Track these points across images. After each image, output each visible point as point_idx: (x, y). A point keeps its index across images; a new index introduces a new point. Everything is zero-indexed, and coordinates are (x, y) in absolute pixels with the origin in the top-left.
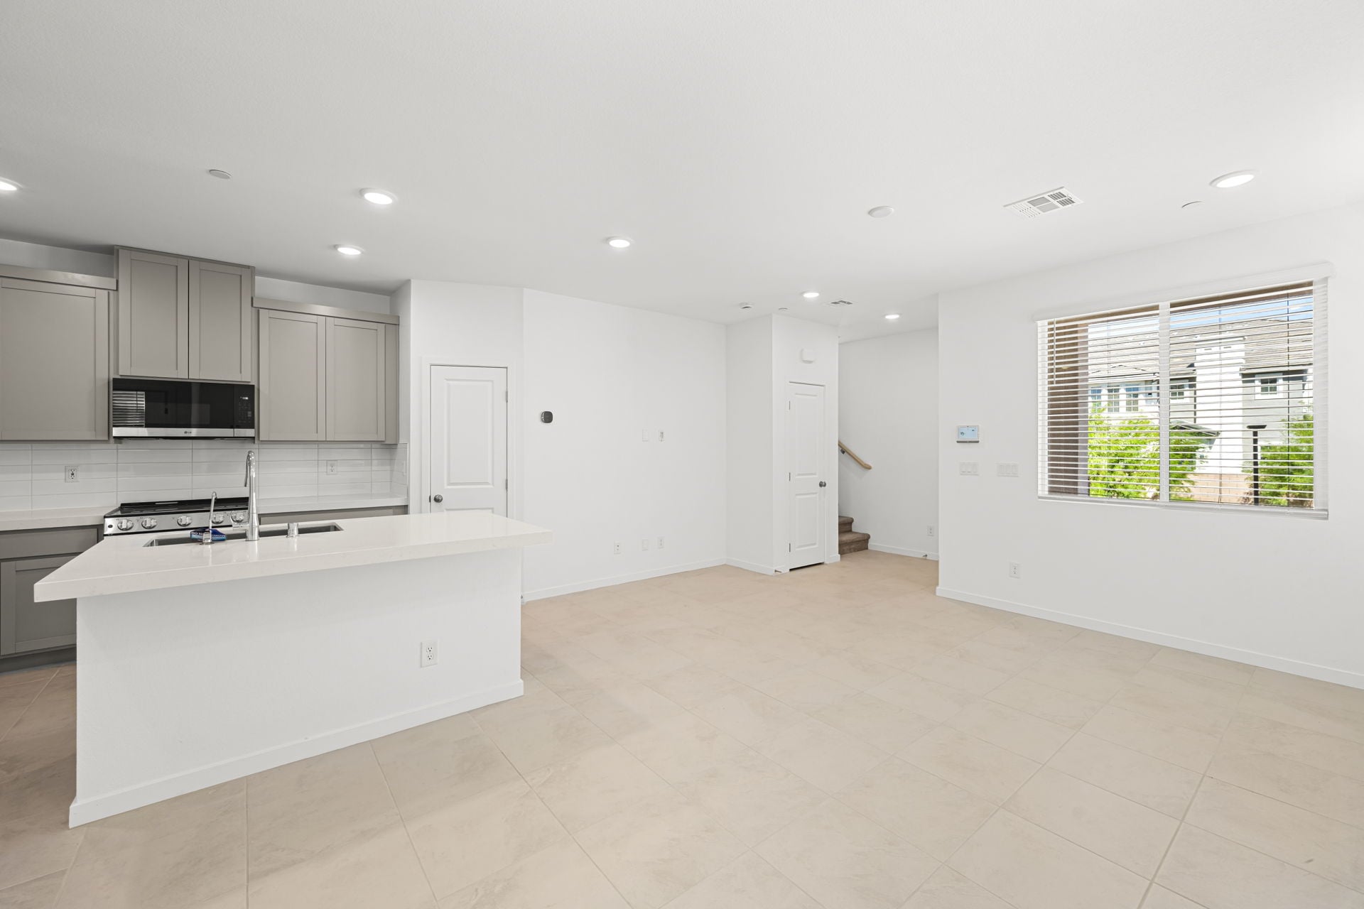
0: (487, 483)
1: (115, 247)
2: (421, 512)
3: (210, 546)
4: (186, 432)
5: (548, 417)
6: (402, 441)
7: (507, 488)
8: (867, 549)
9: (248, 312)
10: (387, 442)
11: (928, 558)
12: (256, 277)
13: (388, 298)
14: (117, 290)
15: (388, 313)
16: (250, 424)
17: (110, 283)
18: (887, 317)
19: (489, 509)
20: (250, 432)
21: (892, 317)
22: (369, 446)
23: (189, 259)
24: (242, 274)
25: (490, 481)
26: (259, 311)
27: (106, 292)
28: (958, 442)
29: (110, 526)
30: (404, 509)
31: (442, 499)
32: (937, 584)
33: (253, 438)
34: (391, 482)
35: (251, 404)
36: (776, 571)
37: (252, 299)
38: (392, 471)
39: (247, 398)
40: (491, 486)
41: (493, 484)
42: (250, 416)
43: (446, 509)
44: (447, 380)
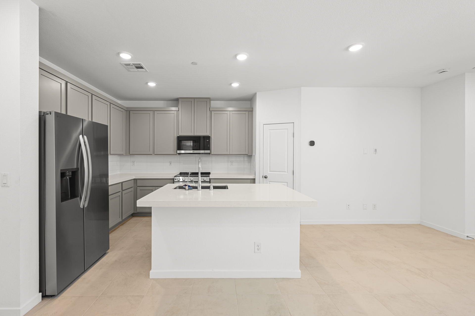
0: (285, 172)
1: (178, 98)
2: (260, 183)
3: (187, 191)
4: (193, 152)
5: (312, 143)
6: (253, 154)
7: (293, 174)
9: (208, 113)
10: (249, 155)
12: (211, 101)
13: (249, 102)
14: (179, 111)
15: (250, 107)
16: (209, 149)
17: (177, 109)
19: (286, 182)
20: (208, 151)
22: (243, 156)
23: (194, 98)
24: (207, 100)
25: (286, 171)
26: (211, 112)
27: (176, 111)
29: (176, 179)
30: (253, 181)
31: (267, 177)
33: (210, 153)
34: (250, 169)
35: (209, 143)
36: (467, 237)
37: (210, 108)
38: (250, 165)
39: (208, 140)
41: (288, 173)
42: (209, 146)
43: (269, 181)
44: (269, 130)
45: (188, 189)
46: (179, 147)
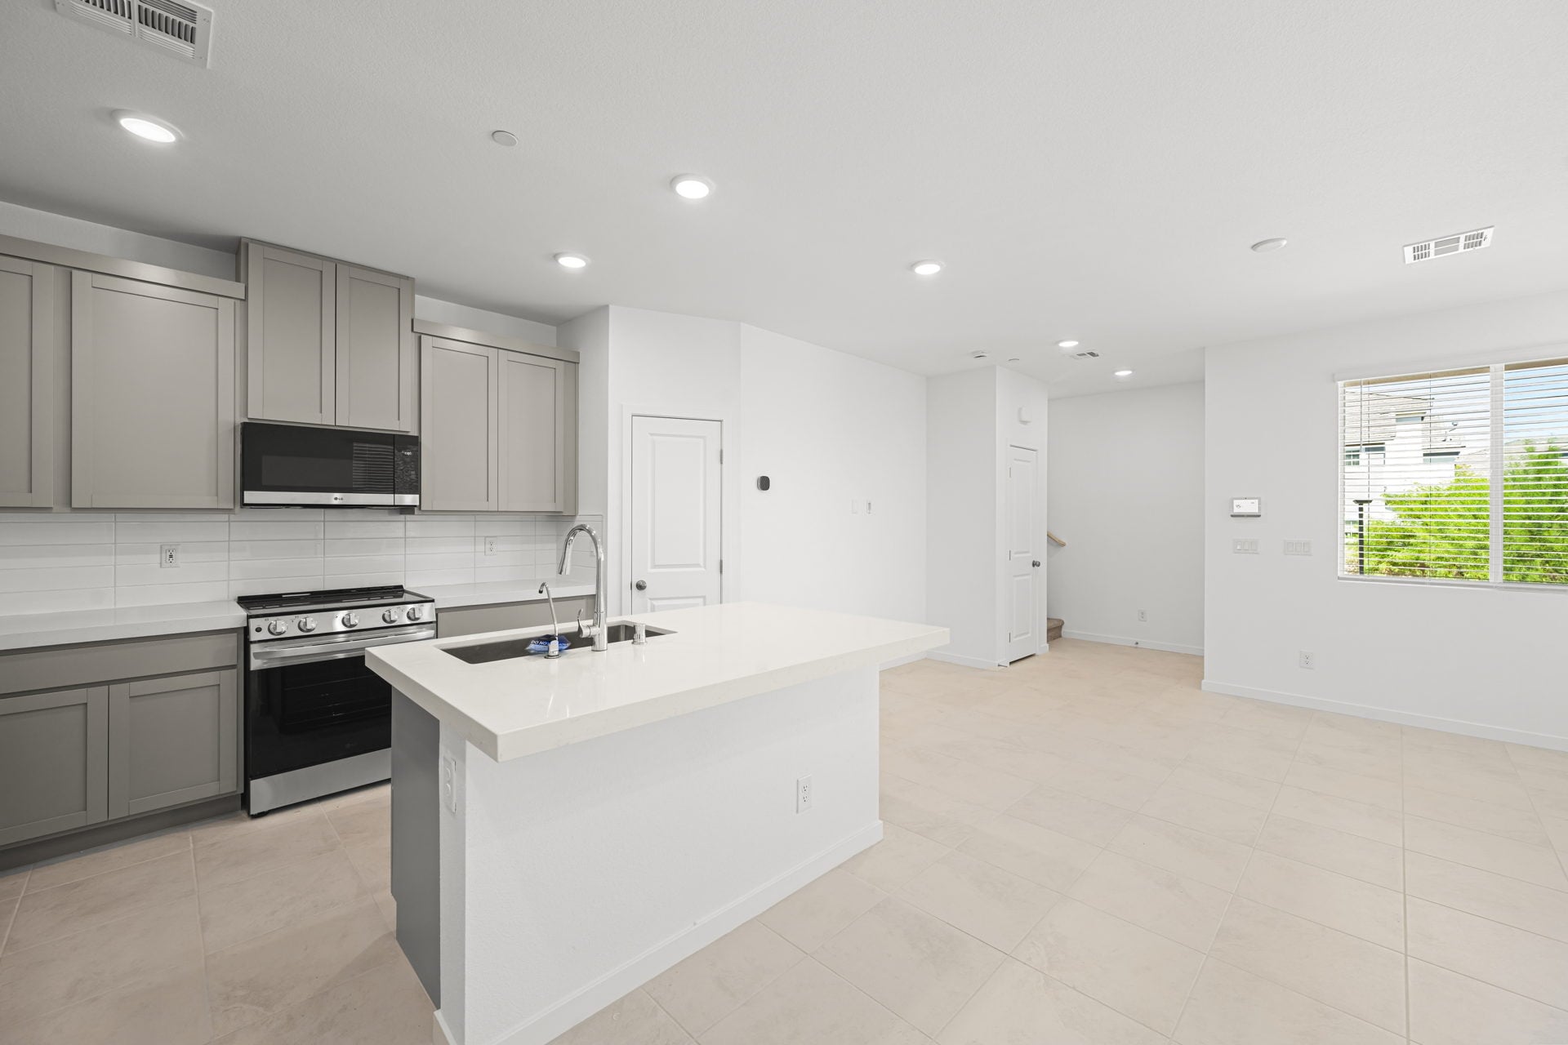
0: (698, 565)
1: (243, 240)
3: (557, 660)
4: (335, 499)
5: (764, 483)
7: (721, 572)
8: (1060, 636)
9: (409, 340)
10: (564, 513)
11: (1139, 646)
12: (417, 296)
14: (246, 300)
16: (415, 488)
17: (237, 289)
18: (1117, 374)
19: (700, 597)
21: (1123, 373)
23: (337, 262)
24: (400, 288)
25: (701, 562)
26: (420, 338)
27: (232, 301)
28: (1232, 516)
29: (259, 630)
31: (645, 587)
32: (1203, 678)
33: (417, 506)
35: (414, 462)
36: (1000, 665)
37: (412, 320)
39: (409, 453)
40: (703, 569)
41: (705, 567)
42: (413, 477)
43: (650, 599)
44: (652, 434)
45: (557, 653)
46: (251, 476)
